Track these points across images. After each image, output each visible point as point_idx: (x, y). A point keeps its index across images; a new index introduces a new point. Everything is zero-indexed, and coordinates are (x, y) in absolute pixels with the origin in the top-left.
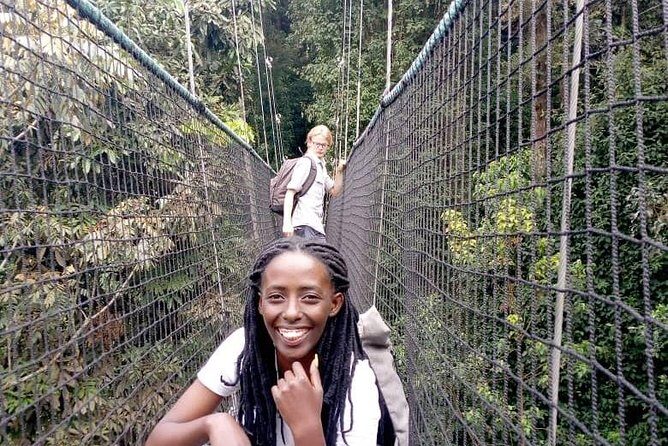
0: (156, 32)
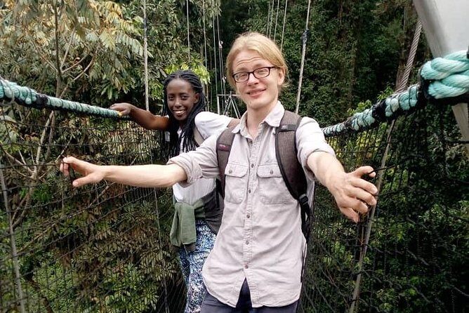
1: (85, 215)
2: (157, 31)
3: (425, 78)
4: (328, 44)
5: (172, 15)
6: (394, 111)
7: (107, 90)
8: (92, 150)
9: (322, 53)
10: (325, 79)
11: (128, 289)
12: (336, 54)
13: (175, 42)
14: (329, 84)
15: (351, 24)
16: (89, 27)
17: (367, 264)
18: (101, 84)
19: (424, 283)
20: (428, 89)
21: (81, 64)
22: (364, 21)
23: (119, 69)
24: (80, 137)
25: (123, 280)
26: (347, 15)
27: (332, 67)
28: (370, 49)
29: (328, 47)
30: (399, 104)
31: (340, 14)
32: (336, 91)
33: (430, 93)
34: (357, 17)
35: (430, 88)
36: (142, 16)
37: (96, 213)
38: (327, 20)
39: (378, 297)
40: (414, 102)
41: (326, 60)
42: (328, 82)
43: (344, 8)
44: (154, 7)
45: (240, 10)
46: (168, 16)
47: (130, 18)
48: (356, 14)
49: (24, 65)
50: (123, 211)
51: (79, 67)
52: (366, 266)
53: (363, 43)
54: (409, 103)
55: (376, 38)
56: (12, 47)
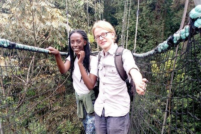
0: (75, 11)
1: (49, 100)
2: (76, 20)
3: (192, 18)
4: (151, 22)
5: (83, 13)
6: (178, 40)
7: (56, 46)
8: (51, 73)
9: (149, 26)
10: (151, 37)
11: (68, 131)
12: (155, 26)
13: (85, 24)
14: (152, 40)
15: (161, 13)
16: (47, 20)
17: (172, 118)
18: (54, 44)
19: (199, 125)
20: (194, 24)
21: (45, 36)
22: (167, 12)
23: (60, 37)
24: (45, 67)
25: (66, 127)
26: (159, 9)
27: (154, 32)
28: (170, 24)
29: (151, 23)
30: (180, 36)
31: (156, 9)
32: (156, 42)
33: (195, 26)
34: (164, 10)
35: (195, 23)
36: (70, 14)
37: (53, 99)
38: (151, 12)
39: (178, 132)
40: (187, 34)
41: (151, 29)
42: (152, 39)
43: (158, 6)
44: (75, 10)
45: (113, 10)
46: (81, 14)
47: (65, 15)
48: (164, 8)
49: (21, 38)
50: (65, 98)
51: (44, 37)
52: (172, 119)
53: (167, 21)
54: (185, 35)
55: (173, 18)
56: (15, 30)
